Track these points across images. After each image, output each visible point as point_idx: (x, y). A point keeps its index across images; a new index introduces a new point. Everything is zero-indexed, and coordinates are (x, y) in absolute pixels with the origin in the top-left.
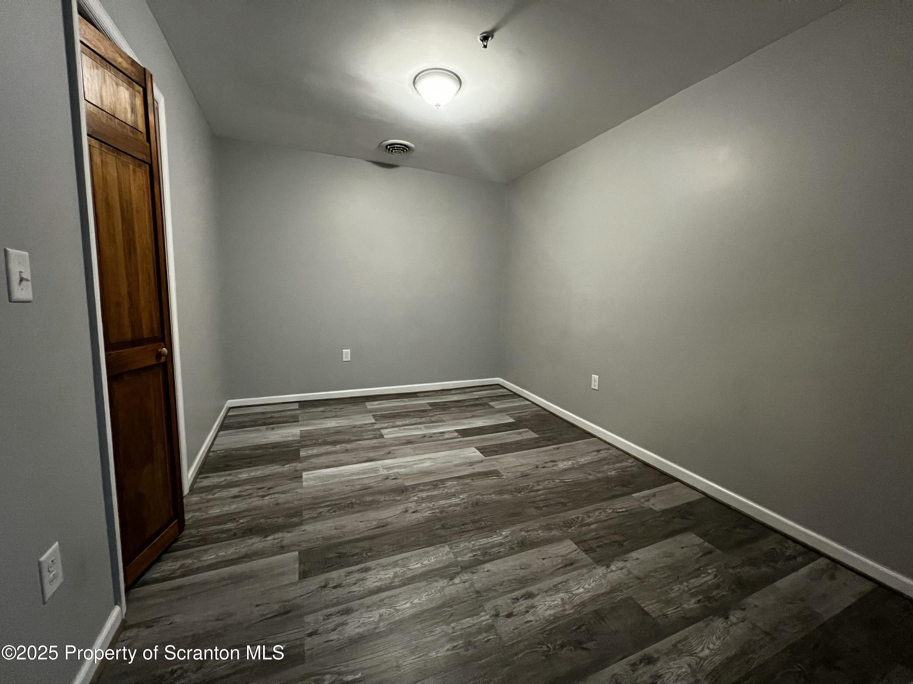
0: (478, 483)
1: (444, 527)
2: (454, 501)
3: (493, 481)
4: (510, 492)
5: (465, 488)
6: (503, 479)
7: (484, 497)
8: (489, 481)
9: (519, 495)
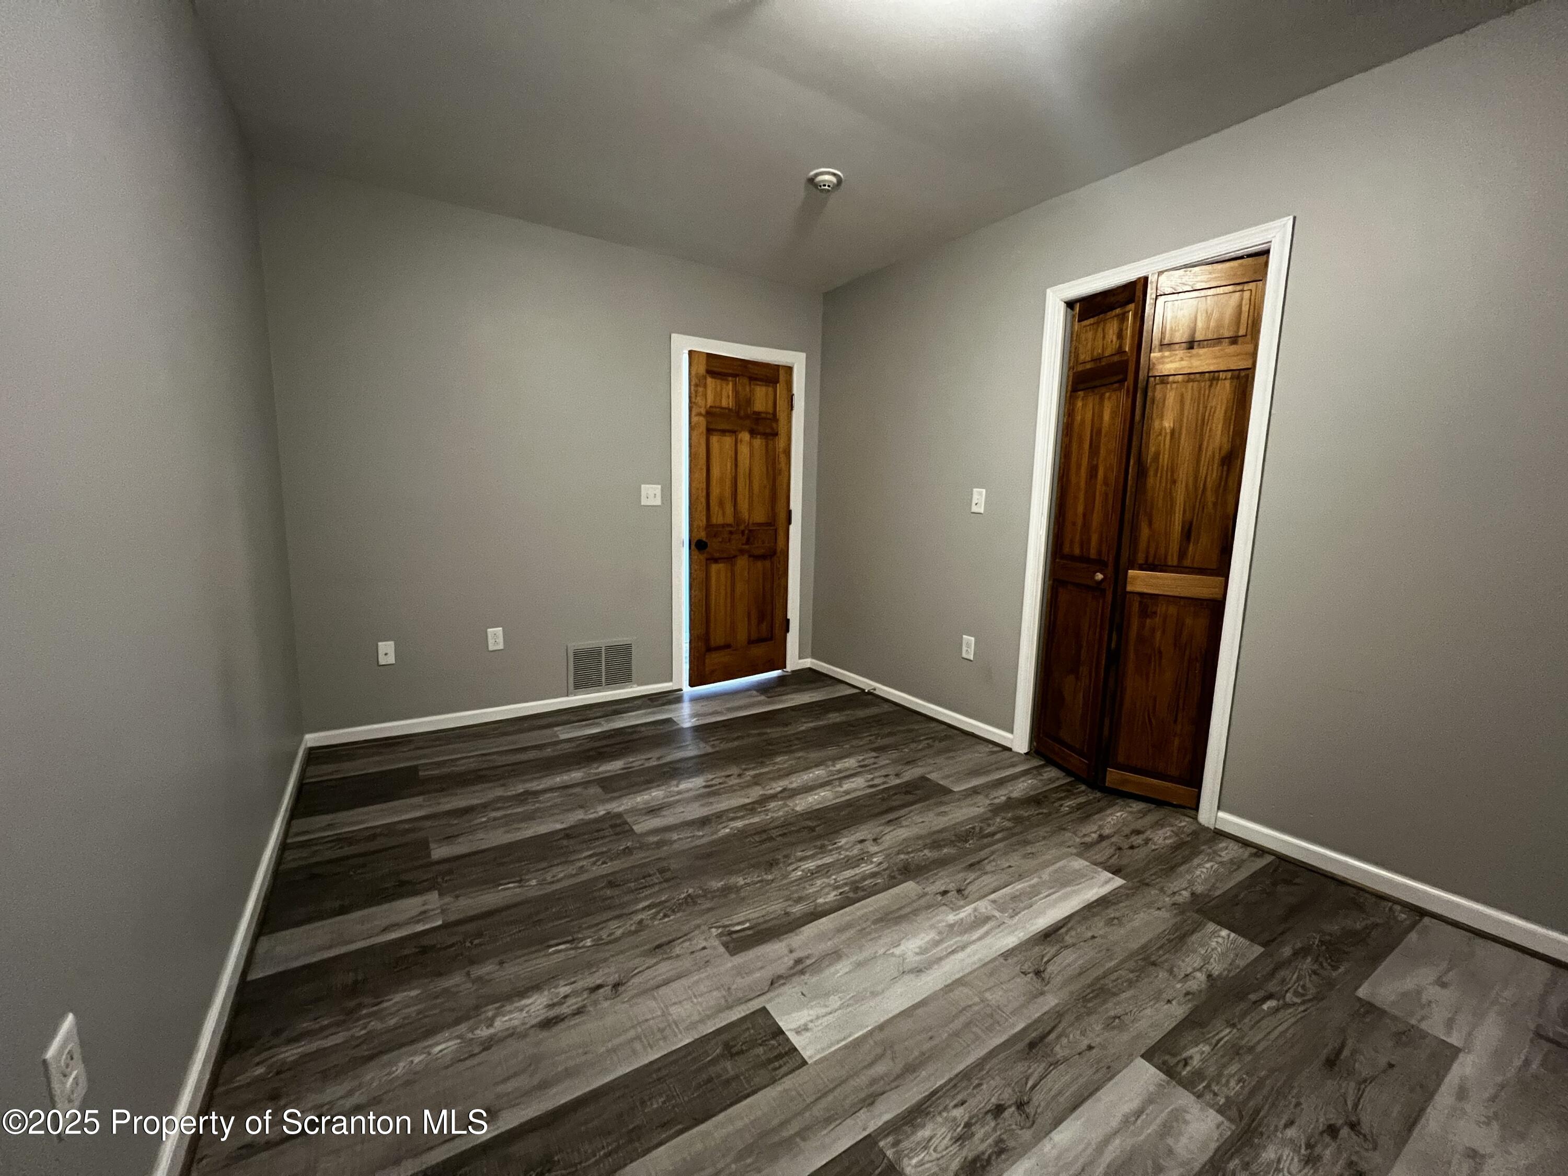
0: (774, 907)
1: (812, 829)
2: (811, 865)
3: (740, 917)
4: (707, 894)
5: (796, 891)
6: (718, 927)
7: (759, 878)
8: (750, 917)
9: (691, 891)
